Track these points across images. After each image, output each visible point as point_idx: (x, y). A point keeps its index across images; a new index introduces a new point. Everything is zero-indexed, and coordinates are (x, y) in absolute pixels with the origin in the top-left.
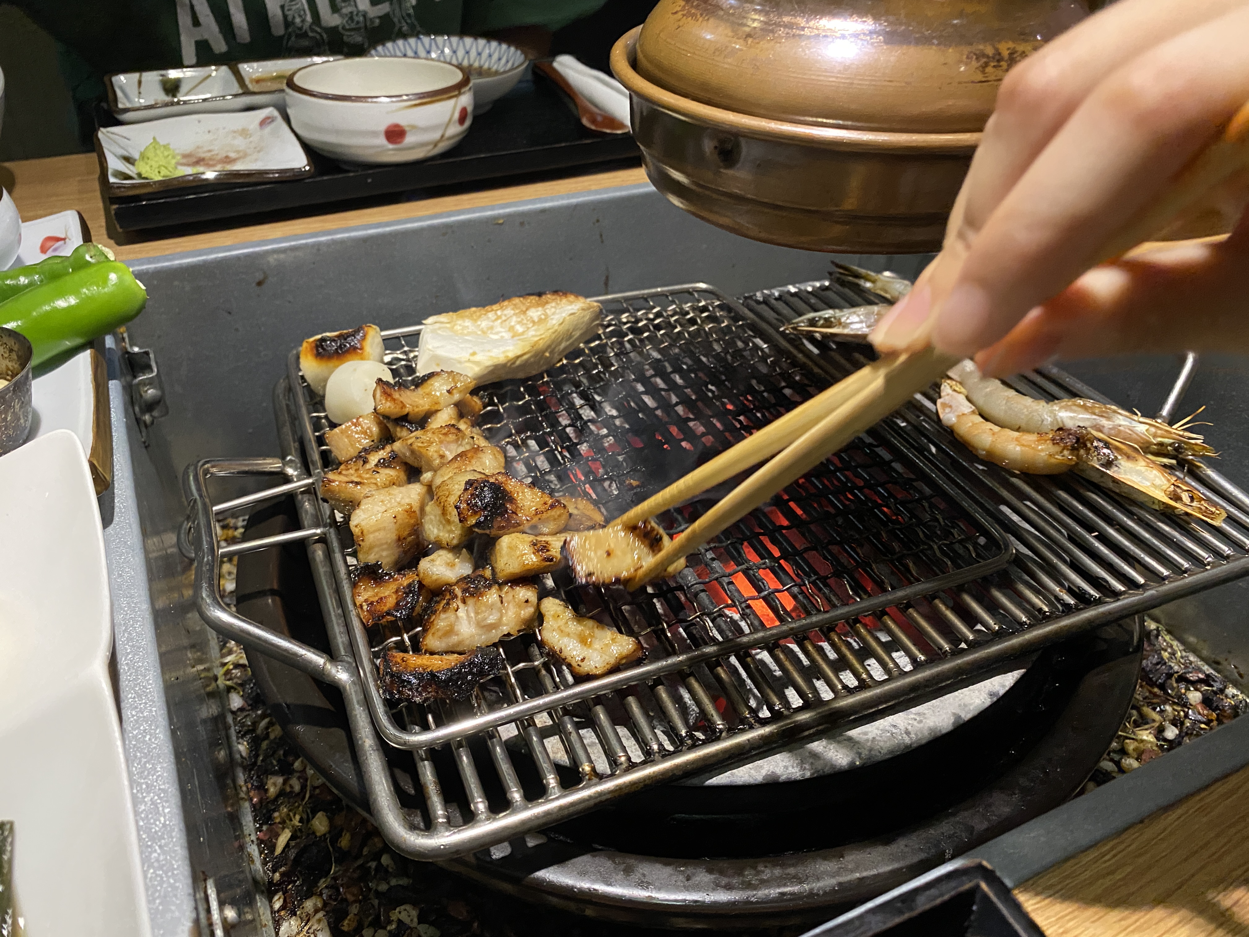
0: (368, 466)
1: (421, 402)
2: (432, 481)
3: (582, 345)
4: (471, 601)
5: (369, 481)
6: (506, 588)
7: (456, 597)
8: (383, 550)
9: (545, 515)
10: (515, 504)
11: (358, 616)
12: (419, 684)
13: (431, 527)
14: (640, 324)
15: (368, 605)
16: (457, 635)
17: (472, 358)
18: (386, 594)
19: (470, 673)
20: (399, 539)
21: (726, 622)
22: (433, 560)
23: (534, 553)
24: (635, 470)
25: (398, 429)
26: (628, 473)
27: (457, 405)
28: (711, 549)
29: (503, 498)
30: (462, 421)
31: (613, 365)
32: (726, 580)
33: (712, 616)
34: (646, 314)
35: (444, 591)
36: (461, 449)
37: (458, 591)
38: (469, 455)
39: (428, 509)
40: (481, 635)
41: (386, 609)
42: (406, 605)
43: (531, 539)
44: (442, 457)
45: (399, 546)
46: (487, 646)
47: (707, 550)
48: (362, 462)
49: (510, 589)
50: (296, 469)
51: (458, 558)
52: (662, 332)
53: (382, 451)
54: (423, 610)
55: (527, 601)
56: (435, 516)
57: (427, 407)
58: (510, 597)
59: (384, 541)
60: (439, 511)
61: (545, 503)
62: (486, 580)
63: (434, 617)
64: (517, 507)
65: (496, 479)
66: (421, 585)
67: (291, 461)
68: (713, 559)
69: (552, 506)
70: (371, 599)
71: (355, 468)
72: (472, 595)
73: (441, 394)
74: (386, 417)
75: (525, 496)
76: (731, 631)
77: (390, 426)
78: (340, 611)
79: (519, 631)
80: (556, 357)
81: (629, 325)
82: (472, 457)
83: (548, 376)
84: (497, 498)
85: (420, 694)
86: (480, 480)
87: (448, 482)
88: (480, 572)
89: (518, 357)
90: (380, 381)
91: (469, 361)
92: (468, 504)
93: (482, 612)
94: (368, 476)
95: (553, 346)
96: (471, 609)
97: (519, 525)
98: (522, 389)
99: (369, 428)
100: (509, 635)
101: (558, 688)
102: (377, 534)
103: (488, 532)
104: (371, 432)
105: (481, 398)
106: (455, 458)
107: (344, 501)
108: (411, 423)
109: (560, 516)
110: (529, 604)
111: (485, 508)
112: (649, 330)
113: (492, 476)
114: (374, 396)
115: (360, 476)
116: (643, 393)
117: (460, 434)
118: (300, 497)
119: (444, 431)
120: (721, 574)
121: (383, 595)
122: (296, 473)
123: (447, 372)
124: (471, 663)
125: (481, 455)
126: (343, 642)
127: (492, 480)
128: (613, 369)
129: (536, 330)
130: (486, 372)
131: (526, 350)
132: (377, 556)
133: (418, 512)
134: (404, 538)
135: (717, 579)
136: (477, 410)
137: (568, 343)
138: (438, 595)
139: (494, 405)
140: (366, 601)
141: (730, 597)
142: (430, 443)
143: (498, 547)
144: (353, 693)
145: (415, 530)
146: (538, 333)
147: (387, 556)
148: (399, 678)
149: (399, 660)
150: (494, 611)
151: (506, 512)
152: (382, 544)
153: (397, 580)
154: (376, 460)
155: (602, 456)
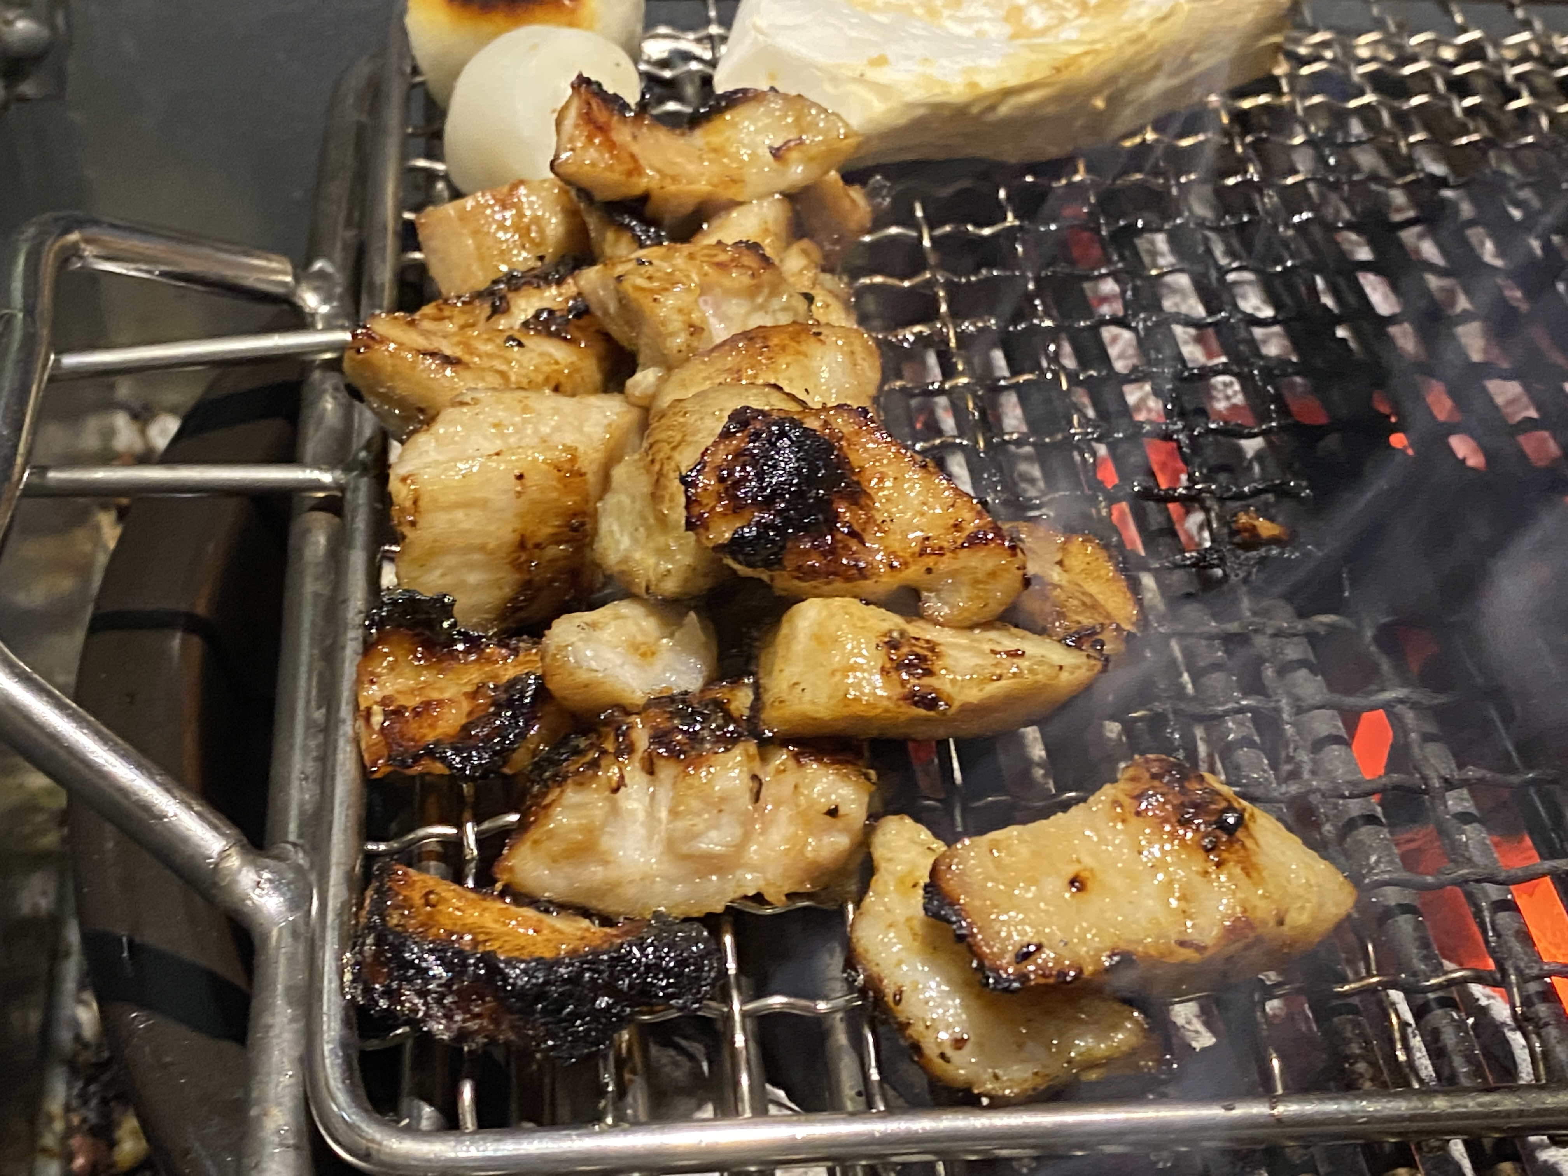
0: (503, 323)
1: (691, 168)
2: (654, 397)
3: (1213, 99)
4: (667, 771)
5: (487, 363)
6: (782, 757)
7: (630, 749)
8: (471, 566)
9: (945, 564)
10: (868, 509)
11: (357, 741)
12: (448, 984)
13: (615, 528)
14: (1408, 70)
15: (387, 715)
16: (606, 863)
17: (873, 74)
18: (447, 695)
19: (610, 989)
20: (522, 545)
21: (1460, 1025)
22: (593, 626)
23: (883, 671)
24: (1282, 492)
25: (610, 235)
26: (1256, 493)
27: (792, 197)
28: (1465, 783)
29: (831, 482)
30: (795, 249)
31: (1294, 172)
32: (1494, 892)
33: (1419, 999)
34: (1436, 43)
35: (607, 723)
36: (755, 321)
37: (641, 737)
38: (774, 341)
39: (619, 473)
40: (674, 881)
41: (431, 737)
42: (488, 738)
43: (885, 626)
44: (695, 330)
45: (518, 566)
46: (687, 920)
47: (1449, 784)
48: (487, 309)
49: (792, 764)
50: (326, 301)
51: (671, 636)
52: (1469, 102)
53: (554, 290)
54: (536, 765)
55: (833, 813)
56: (633, 499)
57: (702, 187)
58: (786, 789)
59: (478, 541)
60: (644, 485)
61: (957, 527)
62: (729, 718)
63: (557, 791)
64: (870, 519)
65: (826, 424)
66: (542, 693)
67: (322, 275)
68: (1465, 818)
69: (974, 541)
70: (402, 701)
71: (461, 320)
72: (674, 754)
73: (753, 156)
74: (585, 193)
75: (901, 492)
76: (1470, 1059)
77: (592, 222)
78: (319, 715)
79: (790, 896)
80: (1126, 117)
81: (1372, 67)
82: (784, 348)
83: (1089, 170)
84: (810, 481)
85: (449, 1017)
86: (775, 416)
87: (689, 406)
88: (720, 692)
89: (1008, 93)
90: (583, 83)
91: (861, 79)
92: (721, 480)
93: (690, 812)
94: (489, 348)
95: (1122, 82)
96: (664, 796)
97: (863, 574)
98: (1002, 194)
99: (536, 220)
100: (759, 898)
101: (870, 1105)
102: (459, 514)
103: (765, 576)
104: (541, 231)
105: (872, 194)
106: (731, 343)
107: (401, 402)
108: (647, 222)
109: (993, 575)
110: (839, 823)
111: (768, 503)
112: (1432, 90)
113: (817, 413)
114: (559, 123)
115: (467, 346)
116: (1365, 266)
117: (766, 276)
118: (317, 375)
119: (723, 257)
120: (1481, 872)
121: (435, 695)
122: (324, 309)
123: (785, 97)
124: (620, 960)
125: (811, 346)
126: (302, 805)
127: (813, 423)
128: (1290, 181)
129: (1083, 29)
130: (903, 121)
131: (1035, 77)
132: (449, 580)
133: (591, 478)
134: (538, 546)
135: (1463, 882)
136: (853, 225)
137: (1175, 82)
138: (585, 733)
139: (908, 221)
140: (385, 702)
141: (1492, 953)
142: (671, 281)
143: (785, 629)
144: (282, 961)
145: (575, 529)
146: (1087, 37)
147: (477, 588)
148: (398, 950)
149: (417, 898)
150: (725, 819)
151: (833, 530)
152: (469, 549)
153: (490, 661)
154: (530, 313)
155: (1188, 428)
